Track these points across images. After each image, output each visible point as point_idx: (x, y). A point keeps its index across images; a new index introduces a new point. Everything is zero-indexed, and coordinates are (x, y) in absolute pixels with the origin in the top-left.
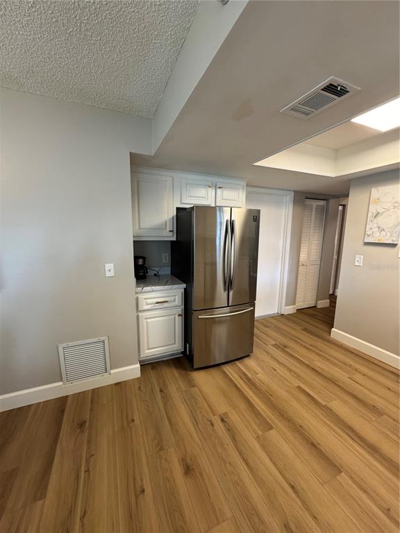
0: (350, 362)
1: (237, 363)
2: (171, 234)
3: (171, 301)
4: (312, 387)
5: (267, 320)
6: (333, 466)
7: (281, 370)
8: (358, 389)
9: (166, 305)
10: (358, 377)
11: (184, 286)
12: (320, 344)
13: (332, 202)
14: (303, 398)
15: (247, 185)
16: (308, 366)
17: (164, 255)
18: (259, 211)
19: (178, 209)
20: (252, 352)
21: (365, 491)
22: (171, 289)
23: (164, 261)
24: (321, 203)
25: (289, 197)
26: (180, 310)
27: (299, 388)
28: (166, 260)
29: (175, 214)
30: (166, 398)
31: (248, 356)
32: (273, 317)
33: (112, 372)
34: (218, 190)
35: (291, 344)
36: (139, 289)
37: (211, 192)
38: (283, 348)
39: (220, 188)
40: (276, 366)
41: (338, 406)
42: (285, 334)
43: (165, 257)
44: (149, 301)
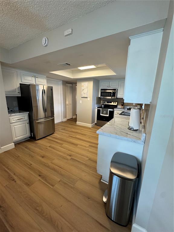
0: (81, 128)
1: (51, 135)
2: (19, 94)
3: (24, 119)
4: (72, 135)
5: (58, 124)
6: (76, 145)
7: (64, 134)
8: (82, 133)
9: (21, 120)
10: (82, 131)
11: (28, 112)
12: (74, 126)
13: (74, 85)
14: (70, 137)
15: (47, 77)
16: (71, 131)
17: (14, 102)
18: (52, 87)
19: (20, 84)
20: (55, 132)
21: (82, 146)
22: (23, 114)
23: (15, 105)
24: (71, 85)
25: (61, 82)
26: (28, 121)
27: (69, 136)
28: (15, 104)
29: (19, 86)
30: (29, 149)
31: (53, 133)
32: (60, 123)
33: (2, 148)
34: (36, 79)
35: (66, 128)
36: (10, 115)
37: (33, 79)
38: (64, 129)
39: (37, 77)
40: (63, 133)
41: (78, 136)
42: (64, 126)
43: (15, 103)
44: (14, 119)
